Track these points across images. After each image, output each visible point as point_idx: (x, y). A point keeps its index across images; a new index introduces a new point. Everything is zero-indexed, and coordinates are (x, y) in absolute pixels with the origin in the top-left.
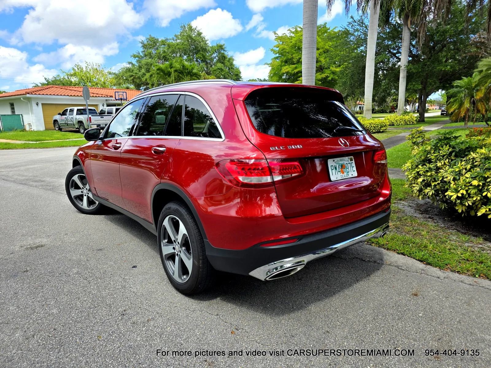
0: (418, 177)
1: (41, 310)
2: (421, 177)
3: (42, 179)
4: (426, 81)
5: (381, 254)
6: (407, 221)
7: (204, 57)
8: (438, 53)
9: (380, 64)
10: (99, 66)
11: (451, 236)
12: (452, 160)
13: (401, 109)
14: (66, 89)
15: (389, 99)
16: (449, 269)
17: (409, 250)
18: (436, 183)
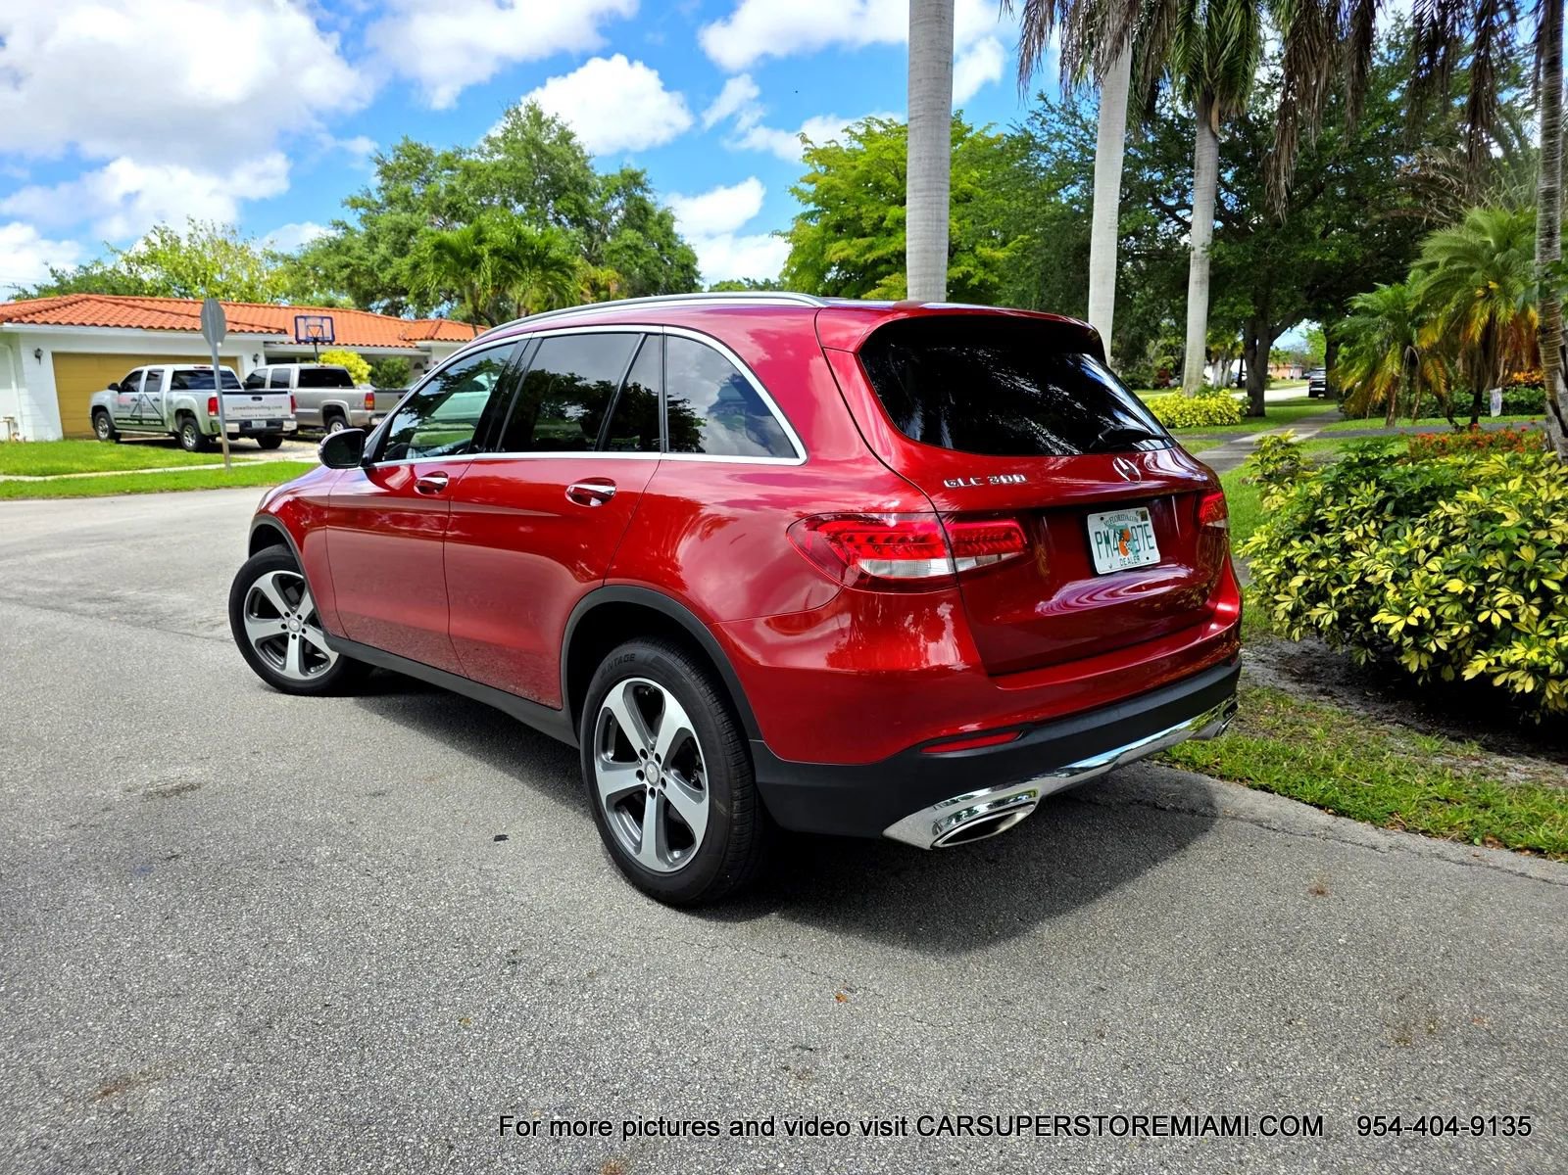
0: (1289, 573)
1: (265, 958)
2: (1300, 572)
3: (112, 593)
4: (1269, 292)
5: (1205, 790)
6: (1262, 702)
7: (580, 207)
8: (1301, 209)
9: (1128, 240)
10: (234, 231)
11: (1391, 739)
12: (1386, 524)
13: (1194, 376)
14: (133, 307)
15: (1153, 347)
16: (1398, 826)
17: (1284, 778)
18: (1345, 590)
